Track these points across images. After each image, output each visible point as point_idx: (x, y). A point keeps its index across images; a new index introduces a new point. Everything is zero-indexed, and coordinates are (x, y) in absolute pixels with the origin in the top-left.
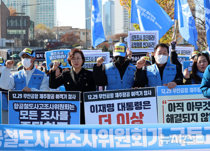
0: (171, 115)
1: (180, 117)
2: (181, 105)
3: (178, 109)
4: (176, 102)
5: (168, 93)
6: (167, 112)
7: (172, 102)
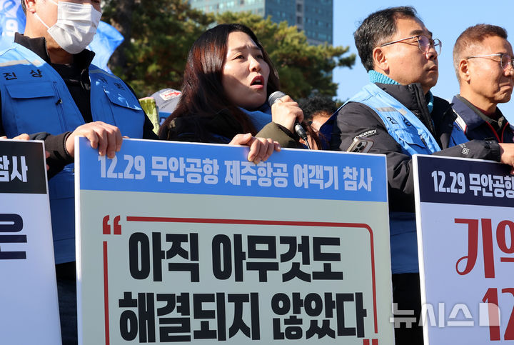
0: (141, 295)
1: (184, 309)
2: (186, 246)
3: (173, 267)
4: (165, 229)
5: (131, 176)
6: (124, 282)
7: (148, 229)
